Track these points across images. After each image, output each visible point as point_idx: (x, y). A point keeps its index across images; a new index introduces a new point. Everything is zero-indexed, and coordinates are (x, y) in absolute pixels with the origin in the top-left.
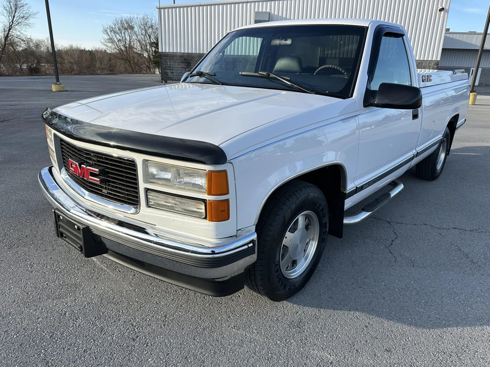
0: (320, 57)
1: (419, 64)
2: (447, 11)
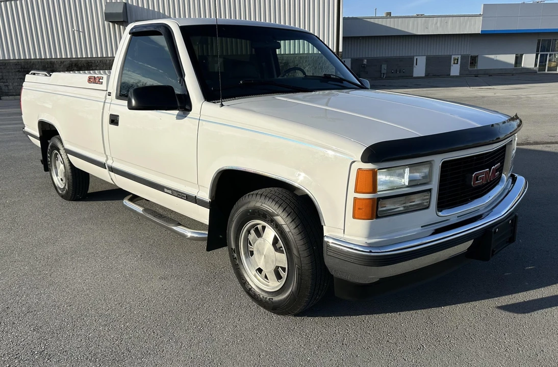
1: (318, 58)
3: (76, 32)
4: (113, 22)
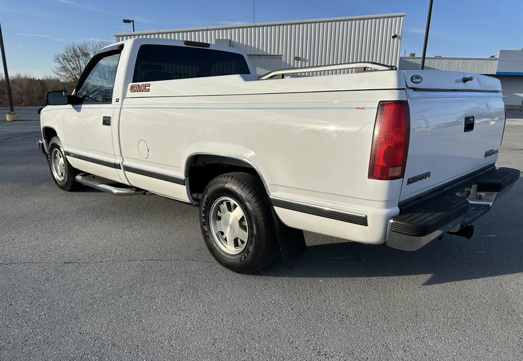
2: (400, 38)
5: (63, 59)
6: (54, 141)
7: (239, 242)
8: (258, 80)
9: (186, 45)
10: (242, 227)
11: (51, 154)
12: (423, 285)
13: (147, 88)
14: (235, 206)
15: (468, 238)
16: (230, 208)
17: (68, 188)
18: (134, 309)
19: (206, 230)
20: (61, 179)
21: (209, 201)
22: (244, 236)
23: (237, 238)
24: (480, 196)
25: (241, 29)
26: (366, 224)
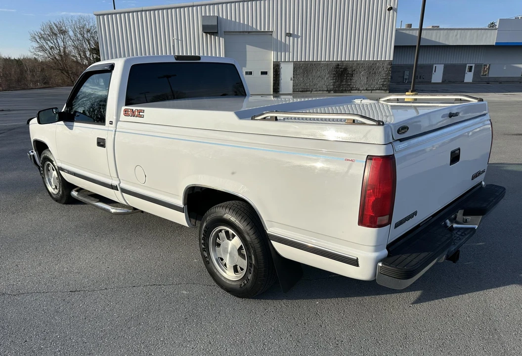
0: (274, 62)
1: (373, 64)
2: (396, 10)
3: (175, 40)
4: (206, 33)
5: (40, 38)
6: (46, 155)
7: (239, 269)
8: (252, 119)
9: (176, 60)
10: (242, 255)
11: (43, 167)
12: (413, 304)
13: (141, 114)
14: (234, 236)
15: (454, 262)
16: (229, 236)
17: (64, 201)
18: (143, 342)
19: (206, 255)
20: (55, 192)
21: (208, 229)
22: (244, 263)
23: (236, 265)
24: (466, 220)
25: (228, 5)
26: (358, 266)
